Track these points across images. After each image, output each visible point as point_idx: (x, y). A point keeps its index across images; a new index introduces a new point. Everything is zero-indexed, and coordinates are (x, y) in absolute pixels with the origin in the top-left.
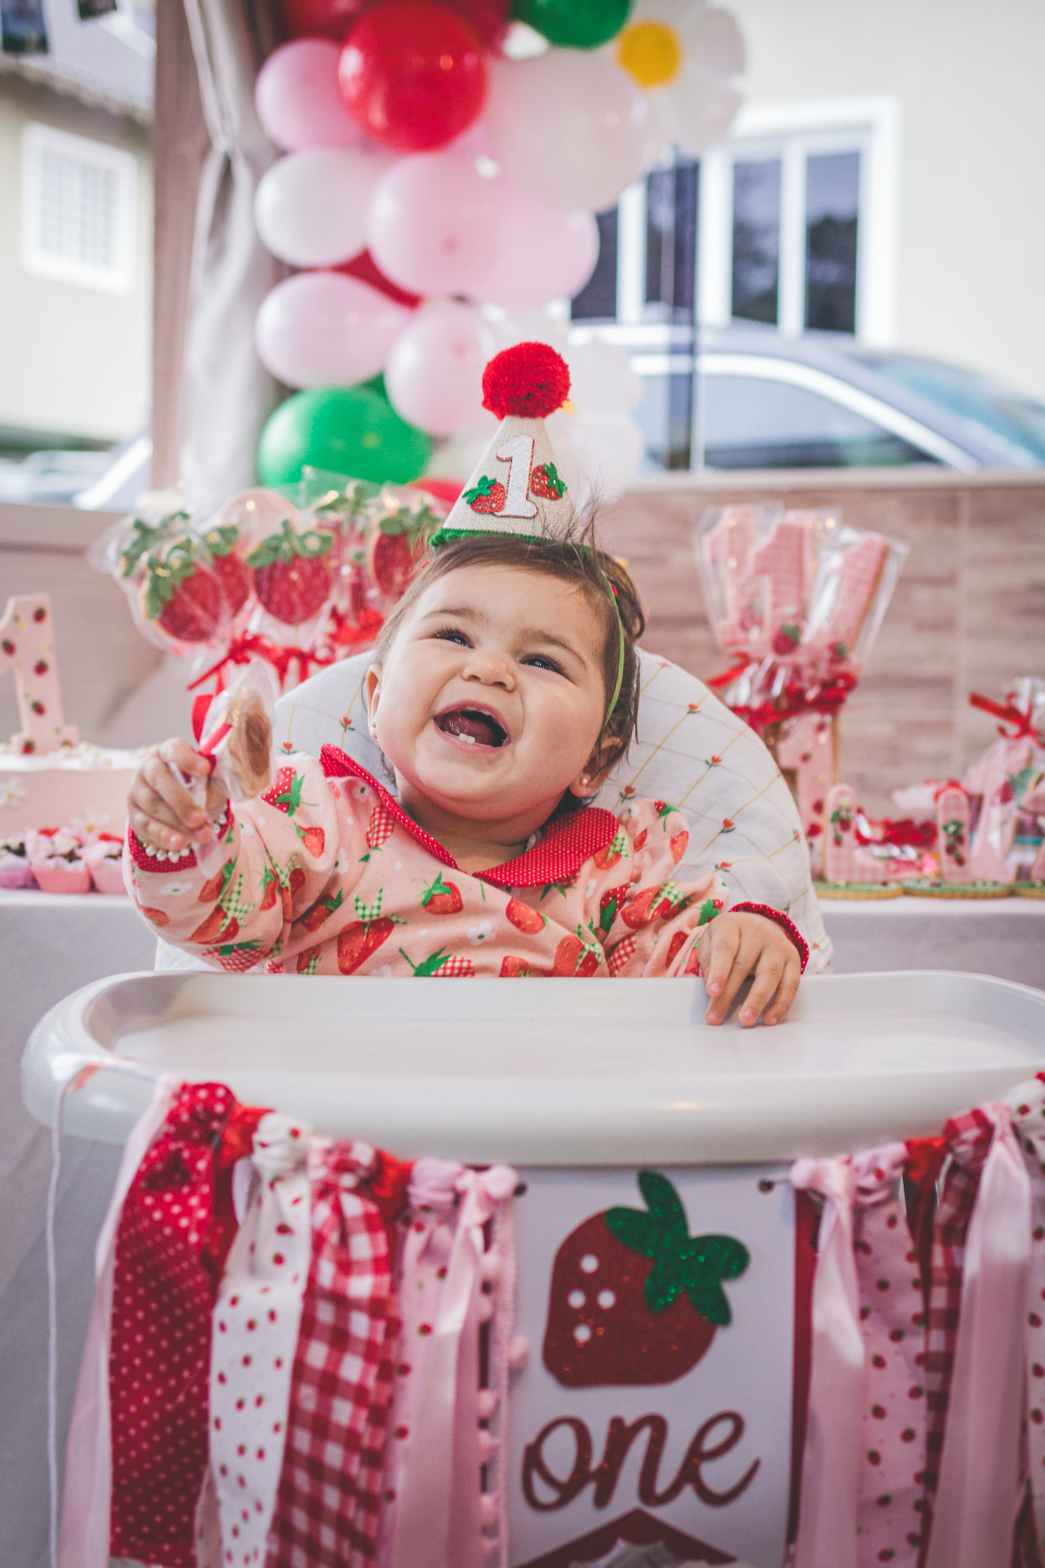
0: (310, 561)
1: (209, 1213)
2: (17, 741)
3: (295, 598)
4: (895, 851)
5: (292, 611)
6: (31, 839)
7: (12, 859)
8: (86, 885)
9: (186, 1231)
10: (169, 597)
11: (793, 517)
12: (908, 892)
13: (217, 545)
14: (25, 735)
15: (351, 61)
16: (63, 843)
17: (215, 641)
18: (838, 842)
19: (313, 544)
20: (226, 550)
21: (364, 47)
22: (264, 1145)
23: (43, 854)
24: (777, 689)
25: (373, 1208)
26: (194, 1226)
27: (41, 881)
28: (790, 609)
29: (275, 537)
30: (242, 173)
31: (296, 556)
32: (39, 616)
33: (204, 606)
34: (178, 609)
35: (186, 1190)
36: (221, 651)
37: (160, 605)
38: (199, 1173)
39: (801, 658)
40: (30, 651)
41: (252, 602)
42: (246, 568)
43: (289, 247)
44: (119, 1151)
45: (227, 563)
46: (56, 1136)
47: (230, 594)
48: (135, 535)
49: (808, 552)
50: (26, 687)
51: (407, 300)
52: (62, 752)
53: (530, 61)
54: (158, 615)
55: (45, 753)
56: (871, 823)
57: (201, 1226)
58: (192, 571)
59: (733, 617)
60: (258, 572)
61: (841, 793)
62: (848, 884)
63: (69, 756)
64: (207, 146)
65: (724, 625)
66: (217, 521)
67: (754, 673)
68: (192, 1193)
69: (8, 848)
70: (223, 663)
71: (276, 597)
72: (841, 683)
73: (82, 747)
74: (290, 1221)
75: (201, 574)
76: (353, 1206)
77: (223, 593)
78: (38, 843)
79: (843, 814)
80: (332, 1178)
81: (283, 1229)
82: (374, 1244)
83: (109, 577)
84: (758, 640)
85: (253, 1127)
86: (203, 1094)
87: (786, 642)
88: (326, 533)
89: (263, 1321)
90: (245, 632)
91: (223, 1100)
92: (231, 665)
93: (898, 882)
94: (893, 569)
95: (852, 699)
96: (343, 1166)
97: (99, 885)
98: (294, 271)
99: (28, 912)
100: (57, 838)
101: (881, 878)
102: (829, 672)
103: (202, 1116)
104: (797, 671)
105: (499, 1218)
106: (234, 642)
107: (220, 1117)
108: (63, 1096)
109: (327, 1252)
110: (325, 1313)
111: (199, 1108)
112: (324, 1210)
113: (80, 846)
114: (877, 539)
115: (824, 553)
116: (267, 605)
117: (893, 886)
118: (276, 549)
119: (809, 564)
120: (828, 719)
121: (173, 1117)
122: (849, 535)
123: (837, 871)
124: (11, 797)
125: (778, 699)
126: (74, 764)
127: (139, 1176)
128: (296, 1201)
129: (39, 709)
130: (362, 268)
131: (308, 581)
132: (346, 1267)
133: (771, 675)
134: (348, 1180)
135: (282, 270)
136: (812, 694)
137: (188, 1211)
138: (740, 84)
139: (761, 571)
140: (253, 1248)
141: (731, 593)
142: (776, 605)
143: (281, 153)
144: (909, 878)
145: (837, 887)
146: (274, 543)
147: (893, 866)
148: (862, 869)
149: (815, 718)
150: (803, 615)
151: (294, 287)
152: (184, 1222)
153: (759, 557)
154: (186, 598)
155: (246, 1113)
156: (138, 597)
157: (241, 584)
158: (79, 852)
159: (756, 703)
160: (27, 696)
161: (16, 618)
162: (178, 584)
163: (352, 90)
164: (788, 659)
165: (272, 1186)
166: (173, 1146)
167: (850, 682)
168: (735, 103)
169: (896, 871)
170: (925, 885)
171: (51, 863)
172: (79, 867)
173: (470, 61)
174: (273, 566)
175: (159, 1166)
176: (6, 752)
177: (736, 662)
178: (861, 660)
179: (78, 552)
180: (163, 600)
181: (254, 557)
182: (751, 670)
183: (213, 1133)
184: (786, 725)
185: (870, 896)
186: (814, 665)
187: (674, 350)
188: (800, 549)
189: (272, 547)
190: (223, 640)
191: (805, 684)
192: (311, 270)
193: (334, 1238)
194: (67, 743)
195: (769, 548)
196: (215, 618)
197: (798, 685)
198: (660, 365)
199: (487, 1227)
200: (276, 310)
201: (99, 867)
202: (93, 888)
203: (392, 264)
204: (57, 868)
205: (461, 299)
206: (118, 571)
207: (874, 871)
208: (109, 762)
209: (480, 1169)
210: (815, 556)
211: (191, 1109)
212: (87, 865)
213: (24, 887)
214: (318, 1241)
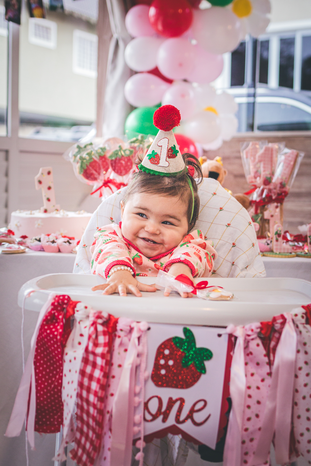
0: (127, 158)
1: (63, 330)
2: (42, 209)
3: (122, 168)
4: (296, 244)
5: (121, 173)
6: (43, 237)
7: (37, 243)
8: (57, 250)
9: (57, 335)
10: (85, 168)
11: (270, 145)
12: (298, 256)
13: (100, 153)
14: (45, 207)
15: (152, 11)
16: (52, 238)
17: (99, 180)
18: (277, 240)
19: (128, 152)
20: (103, 154)
21: (156, 7)
22: (78, 311)
23: (45, 241)
24: (264, 196)
25: (106, 329)
26: (58, 334)
27: (45, 249)
28: (268, 172)
29: (117, 151)
30: (121, 44)
31: (122, 156)
32: (49, 173)
33: (96, 171)
34: (88, 171)
35: (56, 324)
36: (101, 184)
37: (83, 170)
38: (59, 319)
39: (271, 187)
40: (46, 183)
41: (110, 170)
42: (108, 160)
43: (135, 66)
44: (38, 313)
45: (103, 158)
46: (23, 310)
47: (104, 167)
48: (77, 150)
49: (274, 155)
50: (45, 193)
51: (169, 81)
52: (55, 212)
53: (206, 10)
54: (82, 173)
55: (50, 213)
56: (291, 235)
57: (61, 334)
58: (92, 160)
59: (252, 174)
60: (112, 161)
61: (278, 226)
62: (280, 253)
63: (57, 213)
64: (112, 36)
65: (249, 177)
66: (101, 146)
67: (258, 191)
68: (58, 325)
69: (36, 239)
70: (102, 187)
71: (117, 168)
72: (283, 194)
73: (61, 211)
74: (83, 333)
75: (95, 161)
76: (100, 328)
77: (102, 167)
78: (44, 238)
79: (279, 232)
80: (96, 320)
81: (81, 335)
82: (105, 339)
83: (70, 162)
84: (259, 181)
85: (75, 306)
86: (61, 298)
87: (267, 182)
88: (132, 149)
89: (73, 360)
90: (108, 178)
91: (67, 299)
92: (103, 187)
93: (295, 253)
94: (300, 160)
95: (286, 199)
96: (99, 317)
97: (61, 250)
98: (136, 73)
99: (40, 257)
100: (50, 237)
101: (290, 251)
102: (279, 190)
103: (61, 303)
104: (270, 190)
105: (143, 336)
106: (105, 181)
107: (66, 304)
108: (25, 298)
109: (91, 340)
110: (91, 358)
111: (60, 301)
112: (92, 329)
113: (57, 239)
114: (295, 151)
115: (279, 156)
116: (114, 170)
117: (293, 254)
118: (117, 154)
119: (274, 159)
120: (279, 205)
121: (53, 304)
122: (287, 150)
123: (277, 249)
124: (39, 225)
125: (264, 199)
126: (58, 216)
127: (44, 320)
128: (85, 327)
129: (49, 200)
130: (156, 72)
131: (126, 163)
132: (96, 345)
133: (263, 191)
134: (100, 321)
135: (133, 73)
136: (274, 197)
137: (57, 330)
138: (269, 16)
139: (260, 161)
140: (73, 340)
141: (252, 167)
142: (264, 171)
143: (133, 38)
144: (299, 252)
145: (276, 253)
146: (116, 152)
147: (295, 248)
148: (284, 249)
149: (275, 204)
150: (273, 174)
151: (136, 78)
152: (56, 333)
153: (259, 157)
154: (91, 168)
155: (73, 302)
156: (77, 167)
157: (107, 164)
158: (55, 241)
159: (258, 200)
160: (45, 196)
161: (42, 174)
162: (88, 164)
163: (152, 20)
164: (267, 187)
165: (79, 323)
166: (53, 312)
167: (286, 194)
168: (267, 22)
169: (296, 250)
170: (303, 254)
171: (47, 244)
172: (55, 245)
173: (187, 11)
174: (116, 159)
175: (49, 318)
176: (40, 212)
177: (253, 187)
178: (289, 188)
179: (61, 154)
180: (84, 168)
181: (111, 156)
182: (257, 190)
183: (64, 308)
184: (266, 207)
185: (286, 257)
186: (275, 188)
187: (249, 96)
188: (272, 154)
189: (116, 153)
190: (101, 180)
191: (273, 195)
192: (141, 72)
193: (94, 336)
194: (57, 210)
195: (263, 154)
196: (99, 174)
197: (270, 194)
198: (244, 100)
199: (139, 338)
200: (130, 85)
201: (61, 245)
202: (59, 251)
203: (164, 71)
204: (49, 245)
205: (185, 81)
206: (72, 160)
207: (288, 249)
208: (67, 215)
209: (138, 322)
210: (277, 157)
211: (58, 302)
212: (58, 244)
213: (40, 251)
214: (90, 337)
